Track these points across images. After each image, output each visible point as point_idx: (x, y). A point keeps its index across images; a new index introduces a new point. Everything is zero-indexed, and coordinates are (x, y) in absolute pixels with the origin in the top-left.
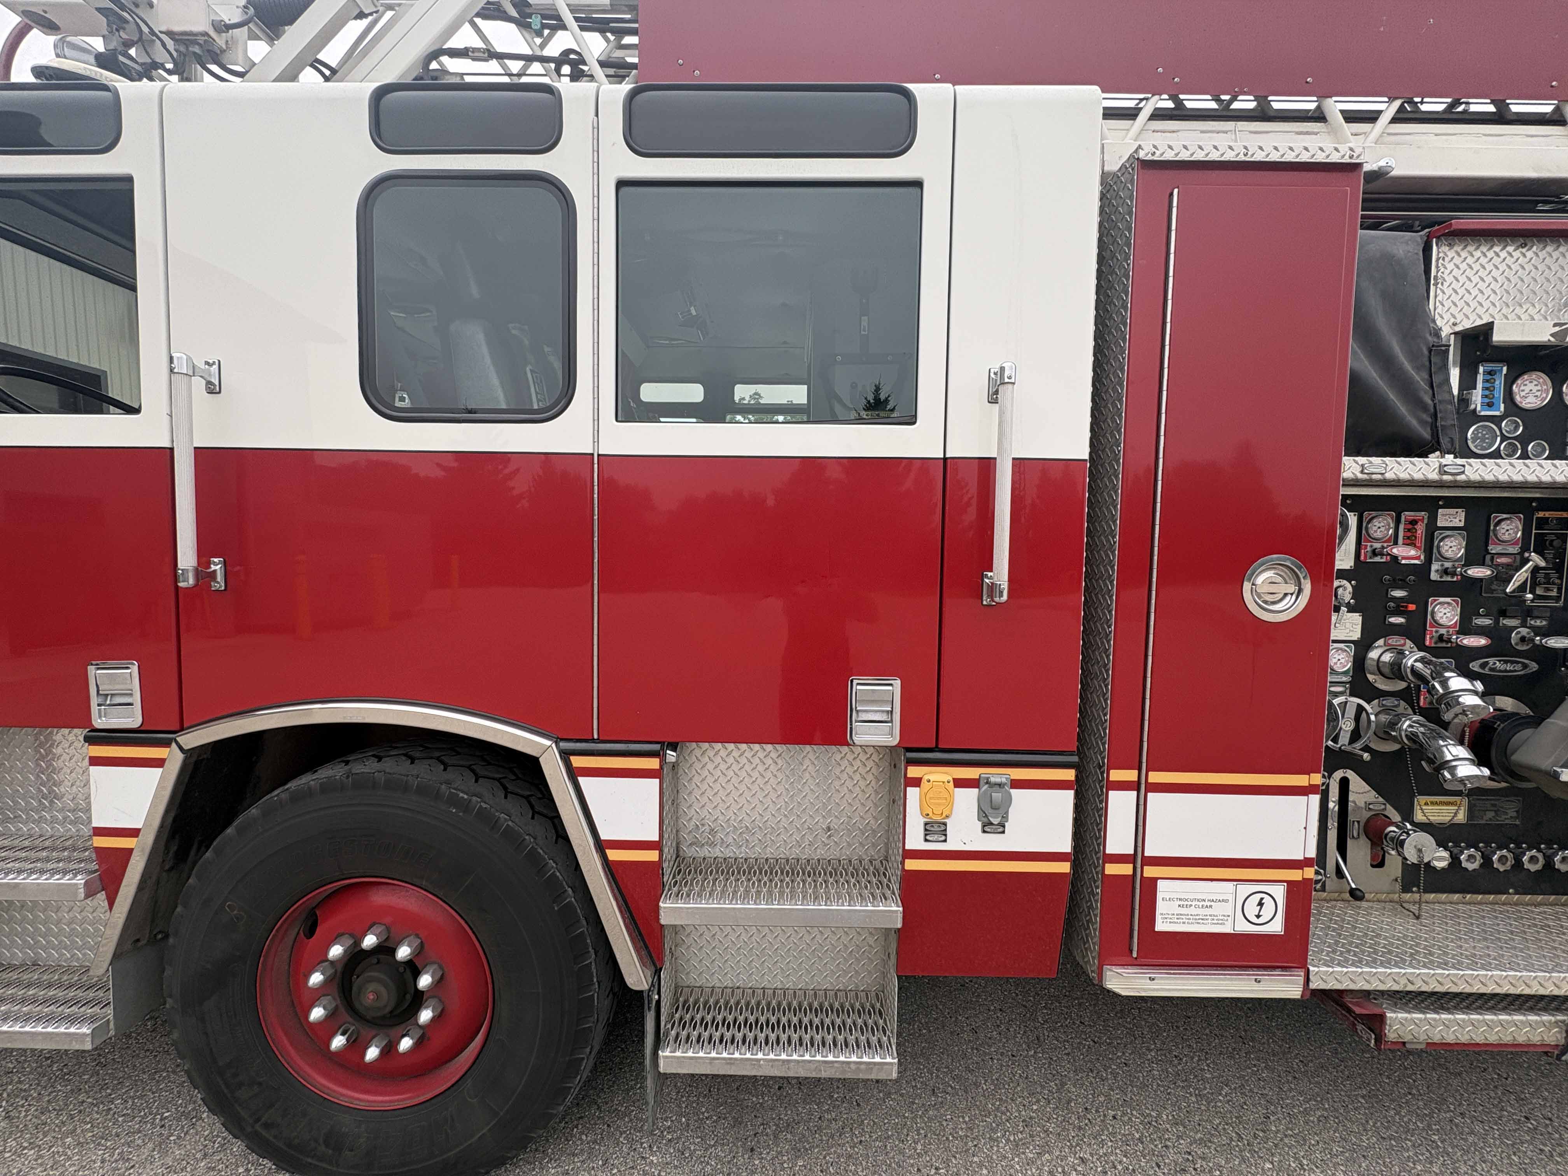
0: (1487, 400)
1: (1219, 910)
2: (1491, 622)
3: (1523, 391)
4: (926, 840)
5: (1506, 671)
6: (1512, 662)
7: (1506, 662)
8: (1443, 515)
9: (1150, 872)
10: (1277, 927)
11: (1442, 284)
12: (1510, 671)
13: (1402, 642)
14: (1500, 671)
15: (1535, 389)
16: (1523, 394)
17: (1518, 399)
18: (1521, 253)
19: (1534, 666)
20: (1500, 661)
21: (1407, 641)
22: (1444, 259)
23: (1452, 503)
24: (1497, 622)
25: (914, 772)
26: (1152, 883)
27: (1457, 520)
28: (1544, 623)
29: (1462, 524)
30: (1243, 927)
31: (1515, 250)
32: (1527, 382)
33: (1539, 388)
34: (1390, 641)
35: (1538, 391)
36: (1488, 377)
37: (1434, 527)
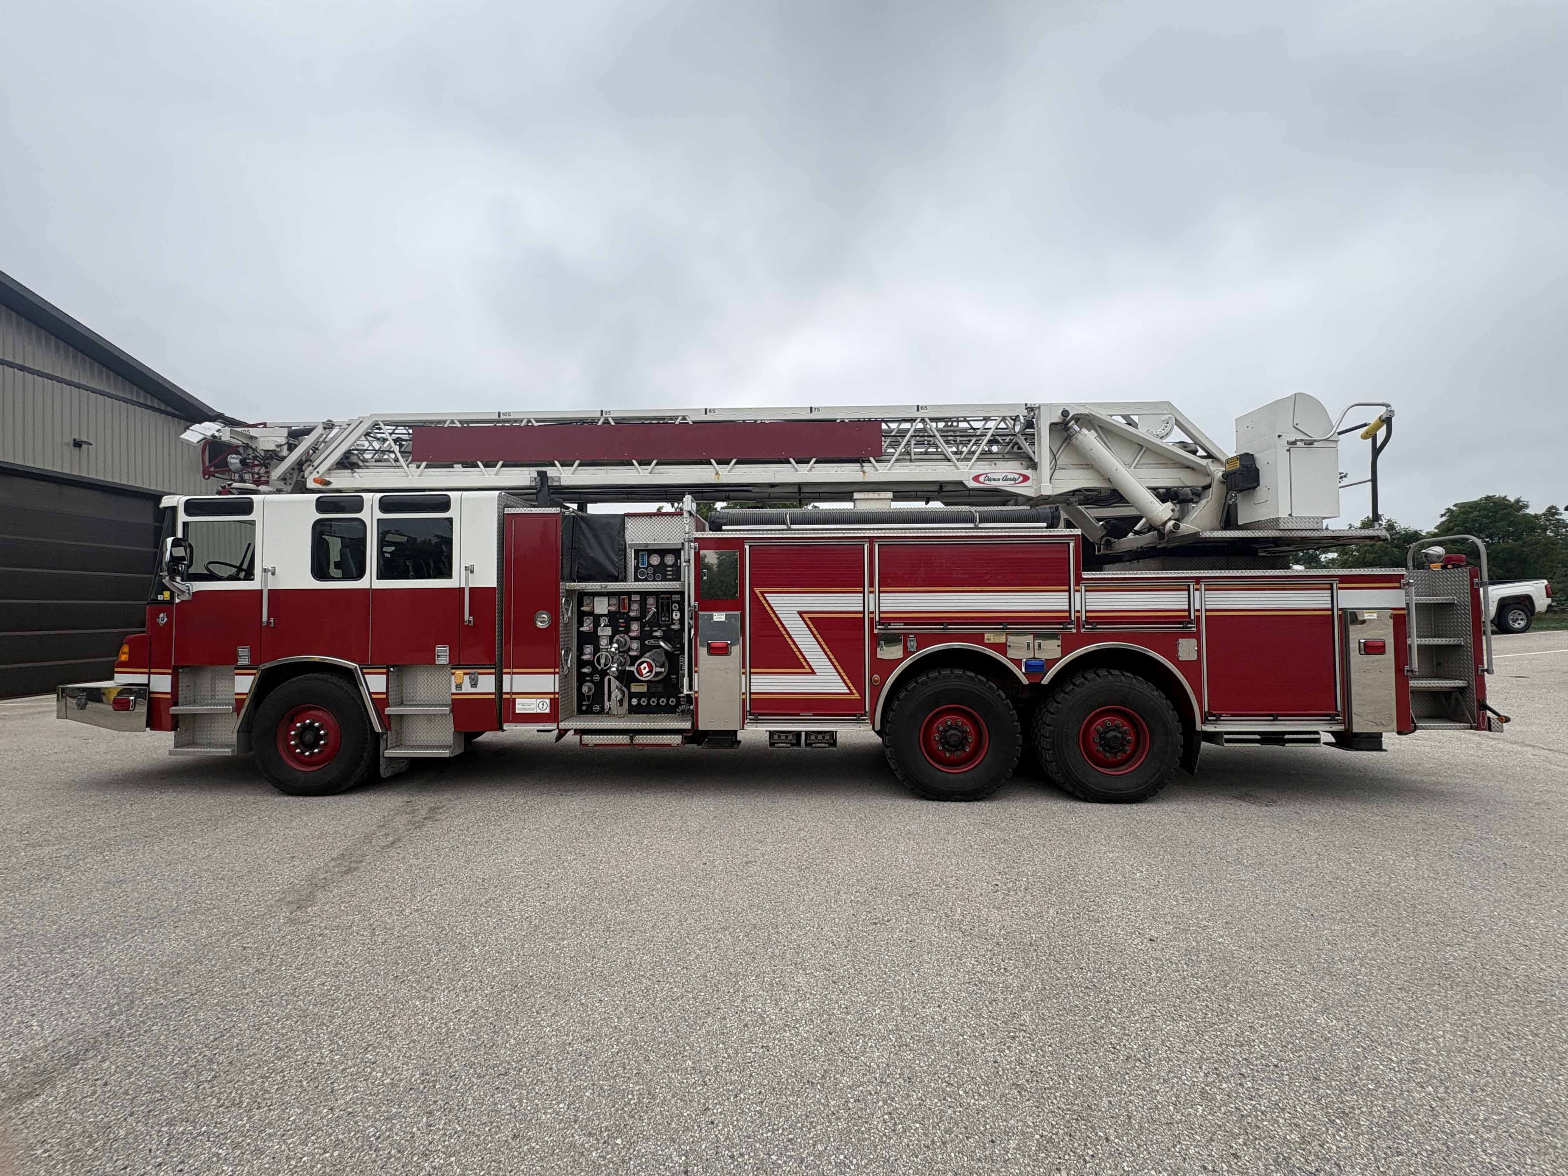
0: (642, 563)
1: (532, 706)
2: (649, 629)
4: (456, 690)
8: (633, 597)
9: (514, 696)
10: (548, 711)
11: (628, 529)
13: (624, 635)
16: (653, 561)
17: (651, 562)
22: (628, 522)
23: (635, 595)
24: (651, 628)
25: (453, 671)
26: (514, 700)
27: (637, 598)
28: (665, 628)
29: (638, 601)
30: (539, 711)
31: (648, 519)
32: (654, 558)
33: (657, 559)
34: (620, 635)
36: (642, 556)
37: (630, 600)
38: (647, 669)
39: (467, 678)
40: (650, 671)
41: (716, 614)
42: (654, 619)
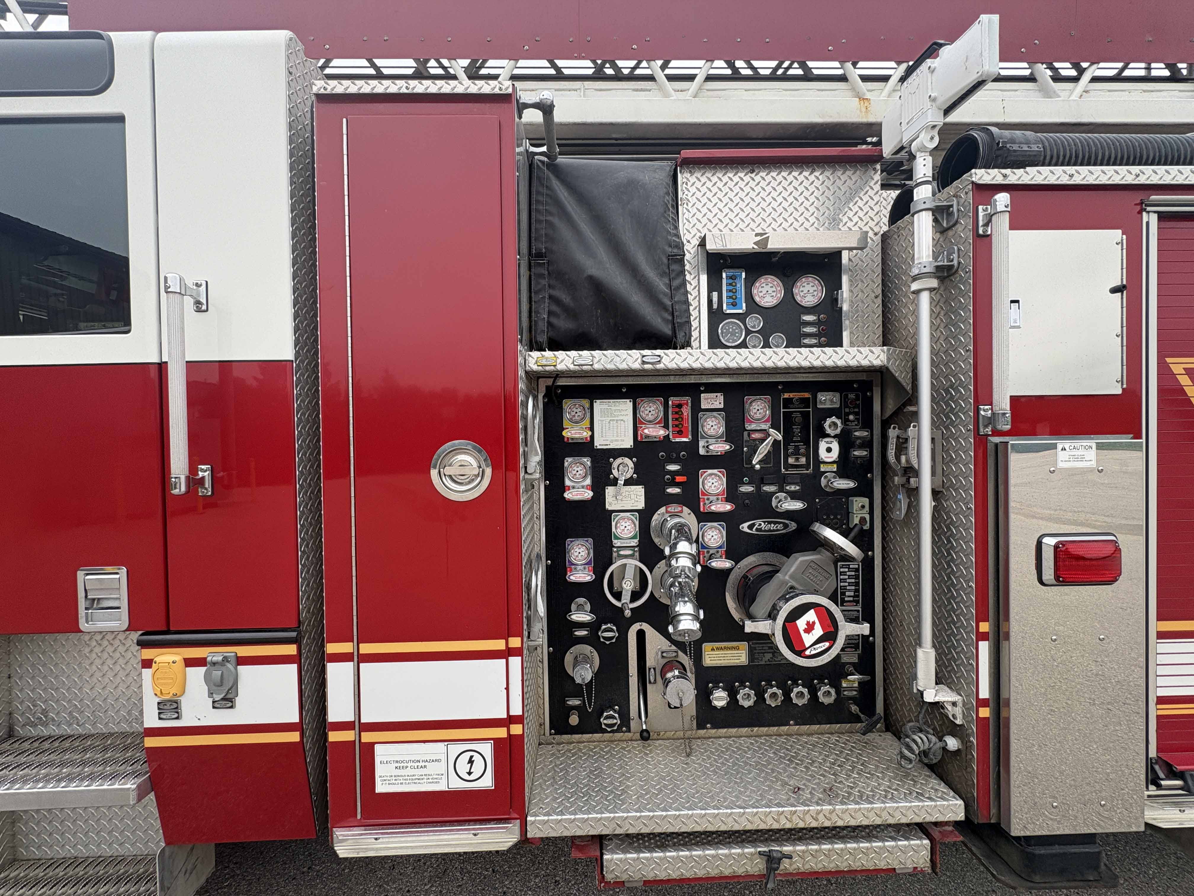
0: (731, 301)
1: (433, 769)
2: (753, 489)
4: (160, 719)
5: (770, 531)
6: (775, 523)
7: (769, 523)
8: (706, 399)
9: (367, 737)
10: (487, 782)
11: (687, 205)
12: (774, 531)
13: (680, 509)
14: (765, 531)
15: (770, 290)
16: (761, 294)
17: (757, 299)
18: (751, 177)
19: (793, 526)
20: (764, 522)
21: (684, 507)
22: (687, 184)
23: (712, 388)
24: (758, 488)
25: (147, 653)
26: (369, 749)
28: (798, 488)
29: (722, 406)
30: (457, 784)
31: (745, 175)
32: (764, 285)
33: (774, 289)
34: (669, 509)
35: (773, 291)
36: (731, 281)
37: (696, 408)
38: (818, 631)
39: (197, 674)
40: (830, 636)
41: (1067, 446)
42: (770, 463)
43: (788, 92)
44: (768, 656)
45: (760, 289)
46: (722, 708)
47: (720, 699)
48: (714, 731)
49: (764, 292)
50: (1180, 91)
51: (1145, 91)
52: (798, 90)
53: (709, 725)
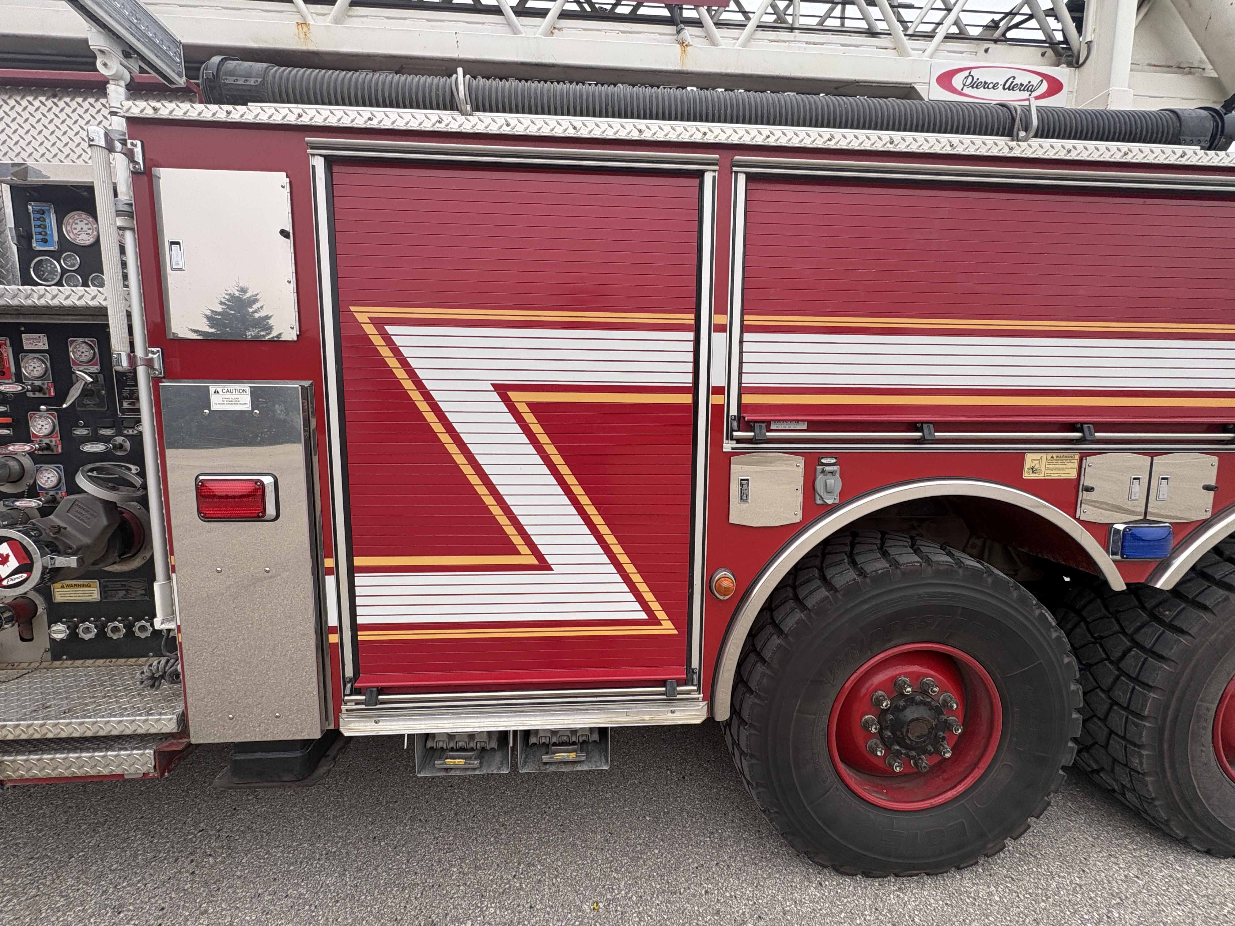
0: (41, 237)
2: (87, 432)
3: (75, 229)
8: (27, 339)
15: (85, 228)
16: (75, 231)
17: (71, 236)
18: (53, 102)
23: (34, 329)
24: (94, 432)
27: (41, 344)
29: (46, 347)
31: (47, 100)
32: (78, 221)
33: (89, 226)
35: (89, 229)
36: (38, 216)
37: (18, 350)
38: (13, 563)
41: (220, 390)
42: (104, 407)
43: (229, 11)
44: (122, 593)
45: (74, 226)
46: (62, 640)
47: (60, 632)
48: (70, 662)
49: (79, 229)
50: (660, 34)
51: (623, 32)
52: (240, 9)
53: (65, 657)
